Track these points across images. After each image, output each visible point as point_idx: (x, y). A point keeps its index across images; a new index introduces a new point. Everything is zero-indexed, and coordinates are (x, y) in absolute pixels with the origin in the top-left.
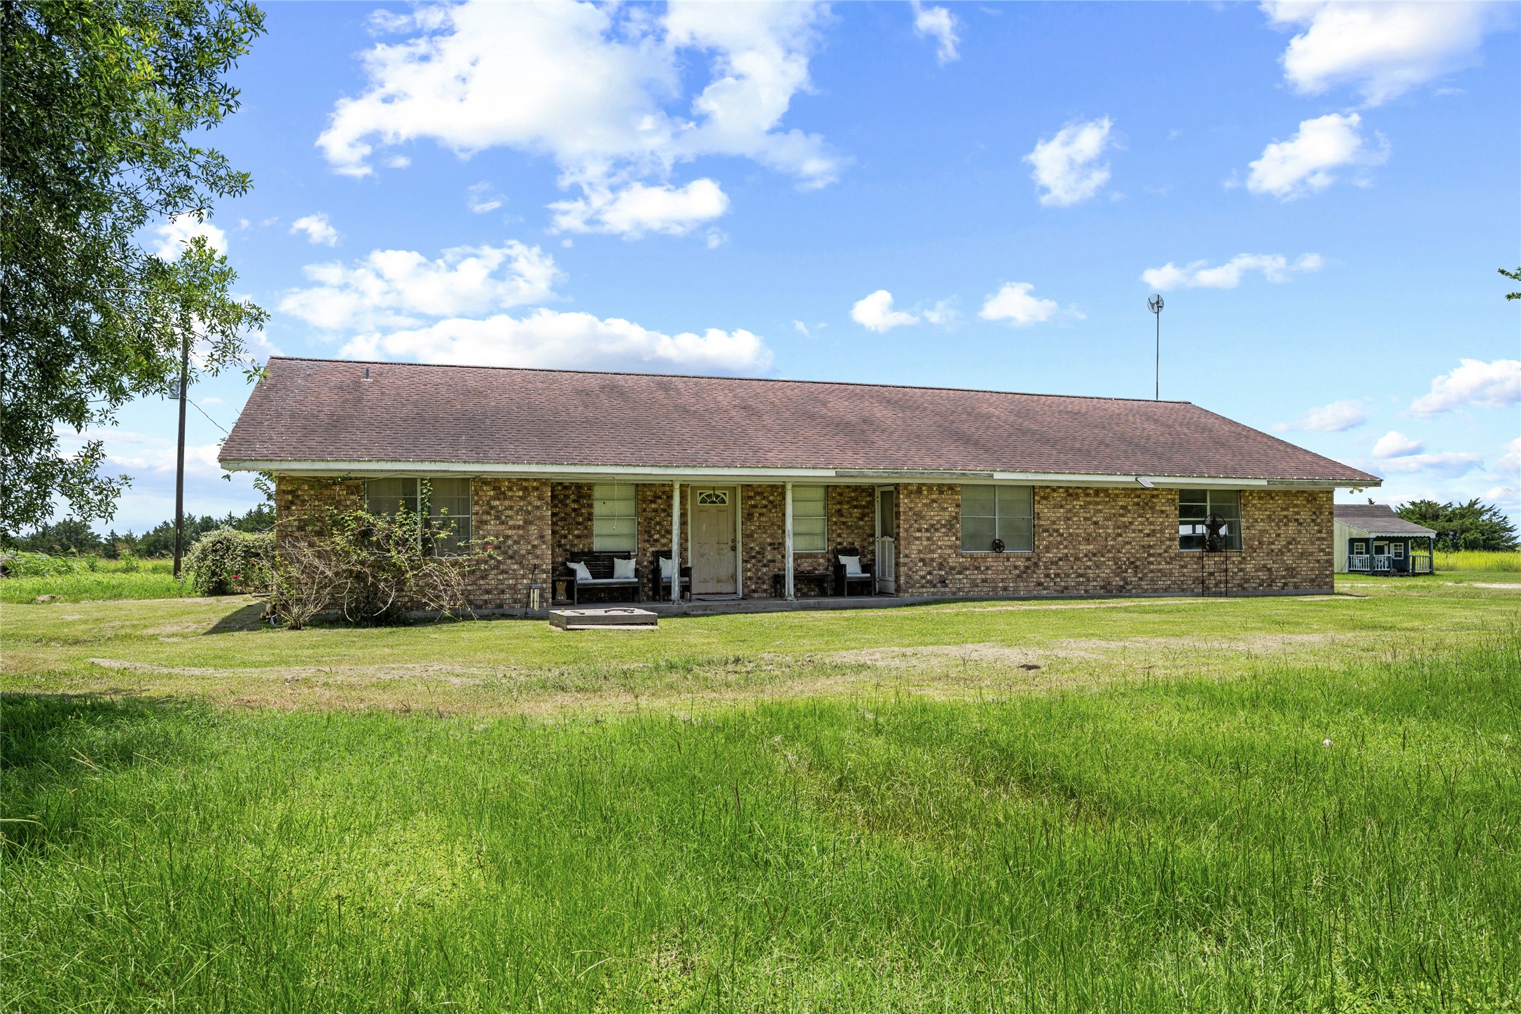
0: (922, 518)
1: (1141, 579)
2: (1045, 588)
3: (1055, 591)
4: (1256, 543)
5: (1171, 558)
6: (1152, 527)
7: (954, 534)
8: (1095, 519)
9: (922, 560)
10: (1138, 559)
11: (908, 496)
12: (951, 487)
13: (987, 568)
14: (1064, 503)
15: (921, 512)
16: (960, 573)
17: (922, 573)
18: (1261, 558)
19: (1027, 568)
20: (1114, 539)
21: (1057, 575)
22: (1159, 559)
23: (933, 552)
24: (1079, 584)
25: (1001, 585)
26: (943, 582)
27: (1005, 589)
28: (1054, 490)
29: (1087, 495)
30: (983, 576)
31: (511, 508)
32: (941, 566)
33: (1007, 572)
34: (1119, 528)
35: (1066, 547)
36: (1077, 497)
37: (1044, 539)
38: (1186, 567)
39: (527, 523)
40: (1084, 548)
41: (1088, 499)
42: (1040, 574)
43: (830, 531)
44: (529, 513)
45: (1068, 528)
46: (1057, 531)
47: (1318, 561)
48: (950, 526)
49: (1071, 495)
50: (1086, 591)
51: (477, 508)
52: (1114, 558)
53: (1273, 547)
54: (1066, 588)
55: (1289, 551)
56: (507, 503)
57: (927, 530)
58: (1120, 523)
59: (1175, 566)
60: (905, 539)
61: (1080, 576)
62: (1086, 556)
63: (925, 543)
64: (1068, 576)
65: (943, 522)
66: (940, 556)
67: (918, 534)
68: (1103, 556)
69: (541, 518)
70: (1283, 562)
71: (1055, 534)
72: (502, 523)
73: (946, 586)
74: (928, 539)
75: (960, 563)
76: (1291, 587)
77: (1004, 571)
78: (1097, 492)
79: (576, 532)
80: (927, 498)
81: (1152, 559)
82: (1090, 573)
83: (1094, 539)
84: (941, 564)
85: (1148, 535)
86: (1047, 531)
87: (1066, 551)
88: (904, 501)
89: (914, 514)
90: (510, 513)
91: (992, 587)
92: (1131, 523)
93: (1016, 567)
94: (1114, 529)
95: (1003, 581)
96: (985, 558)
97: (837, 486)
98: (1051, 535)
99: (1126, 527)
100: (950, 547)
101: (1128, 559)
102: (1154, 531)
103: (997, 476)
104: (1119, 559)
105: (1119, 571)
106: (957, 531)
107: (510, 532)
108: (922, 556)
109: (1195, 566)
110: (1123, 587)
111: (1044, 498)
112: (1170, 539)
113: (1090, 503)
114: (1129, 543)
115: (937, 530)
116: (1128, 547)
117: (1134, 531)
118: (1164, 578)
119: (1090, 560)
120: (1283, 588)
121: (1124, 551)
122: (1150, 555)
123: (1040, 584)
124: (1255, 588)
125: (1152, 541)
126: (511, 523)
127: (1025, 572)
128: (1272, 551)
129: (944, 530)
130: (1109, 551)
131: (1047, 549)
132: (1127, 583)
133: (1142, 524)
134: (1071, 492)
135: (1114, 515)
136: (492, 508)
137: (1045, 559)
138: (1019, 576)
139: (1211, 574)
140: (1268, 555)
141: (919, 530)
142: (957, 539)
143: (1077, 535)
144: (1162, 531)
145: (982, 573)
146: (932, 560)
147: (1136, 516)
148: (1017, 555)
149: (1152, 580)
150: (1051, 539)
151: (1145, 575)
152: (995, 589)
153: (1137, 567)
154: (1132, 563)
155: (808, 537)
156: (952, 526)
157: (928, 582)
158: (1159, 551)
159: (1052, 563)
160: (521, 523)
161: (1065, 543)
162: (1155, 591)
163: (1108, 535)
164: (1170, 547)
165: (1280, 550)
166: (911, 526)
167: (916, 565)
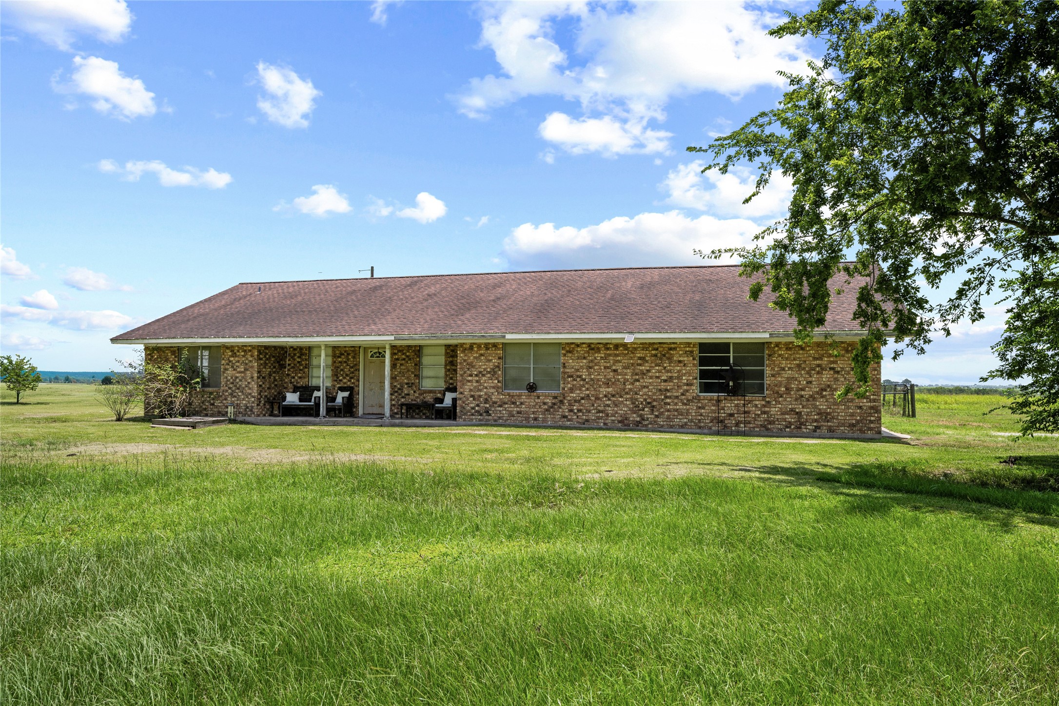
0: (473, 367)
1: (657, 416)
2: (569, 420)
3: (578, 422)
4: (783, 389)
5: (688, 400)
6: (669, 374)
7: (497, 379)
8: (614, 368)
9: (472, 396)
10: (654, 400)
11: (463, 351)
12: (495, 345)
13: (522, 403)
14: (586, 355)
15: (472, 362)
16: (500, 406)
17: (472, 405)
18: (788, 403)
19: (554, 404)
20: (632, 384)
21: (579, 411)
22: (676, 401)
23: (480, 390)
24: (599, 418)
25: (532, 416)
26: (487, 412)
27: (535, 419)
28: (578, 346)
29: (608, 349)
30: (518, 409)
31: (238, 361)
32: (486, 401)
33: (537, 407)
34: (637, 374)
35: (587, 389)
36: (598, 350)
37: (568, 383)
38: (704, 408)
39: (246, 370)
40: (604, 390)
41: (608, 352)
42: (565, 409)
43: (446, 375)
44: (246, 364)
45: (590, 375)
46: (580, 377)
47: (860, 408)
48: (493, 372)
49: (593, 349)
50: (605, 424)
51: (223, 362)
52: (631, 399)
53: (803, 393)
54: (587, 421)
55: (823, 397)
56: (237, 359)
57: (476, 375)
58: (637, 371)
59: (692, 407)
60: (461, 381)
61: (600, 412)
62: (605, 396)
63: (475, 384)
64: (589, 411)
65: (489, 370)
66: (486, 394)
67: (470, 378)
68: (621, 397)
69: (252, 367)
70: (816, 407)
71: (578, 379)
72: (234, 370)
73: (490, 415)
74: (477, 381)
75: (500, 399)
76: (824, 431)
77: (535, 406)
78: (617, 346)
79: (299, 375)
80: (477, 353)
81: (668, 400)
82: (610, 410)
83: (613, 383)
84: (486, 399)
85: (665, 381)
86: (572, 376)
87: (588, 392)
88: (461, 355)
89: (467, 364)
90: (238, 364)
91: (525, 418)
92: (648, 371)
93: (545, 404)
94: (632, 375)
95: (534, 413)
96: (520, 396)
97: (450, 345)
98: (574, 380)
99: (644, 374)
100: (494, 387)
101: (645, 400)
102: (671, 377)
103: (508, 336)
104: (636, 399)
105: (636, 409)
106: (499, 376)
107: (238, 375)
108: (472, 393)
109: (713, 408)
110: (640, 422)
111: (570, 352)
112: (687, 385)
113: (610, 355)
114: (644, 387)
115: (484, 375)
116: (645, 390)
117: (651, 378)
118: (681, 417)
119: (609, 400)
120: (815, 431)
121: (641, 393)
122: (666, 397)
123: (564, 417)
124: (781, 430)
125: (669, 386)
126: (238, 370)
127: (552, 407)
128: (802, 396)
129: (489, 375)
130: (627, 393)
131: (572, 390)
132: (643, 420)
133: (659, 371)
134: (592, 347)
135: (633, 364)
136: (230, 361)
137: (569, 398)
138: (547, 410)
139: (731, 415)
140: (796, 400)
141: (471, 375)
142: (498, 382)
143: (598, 380)
144: (679, 378)
145: (517, 407)
146: (480, 396)
147: (653, 365)
148: (546, 394)
149: (668, 417)
150: (575, 382)
151: (662, 413)
152: (527, 419)
153: (653, 407)
154: (649, 403)
155: (433, 379)
156: (495, 373)
157: (477, 411)
158: (675, 394)
159: (575, 401)
160: (243, 370)
161: (587, 386)
162: (672, 427)
163: (626, 380)
164: (687, 391)
165: (811, 396)
166: (465, 372)
167: (468, 399)
